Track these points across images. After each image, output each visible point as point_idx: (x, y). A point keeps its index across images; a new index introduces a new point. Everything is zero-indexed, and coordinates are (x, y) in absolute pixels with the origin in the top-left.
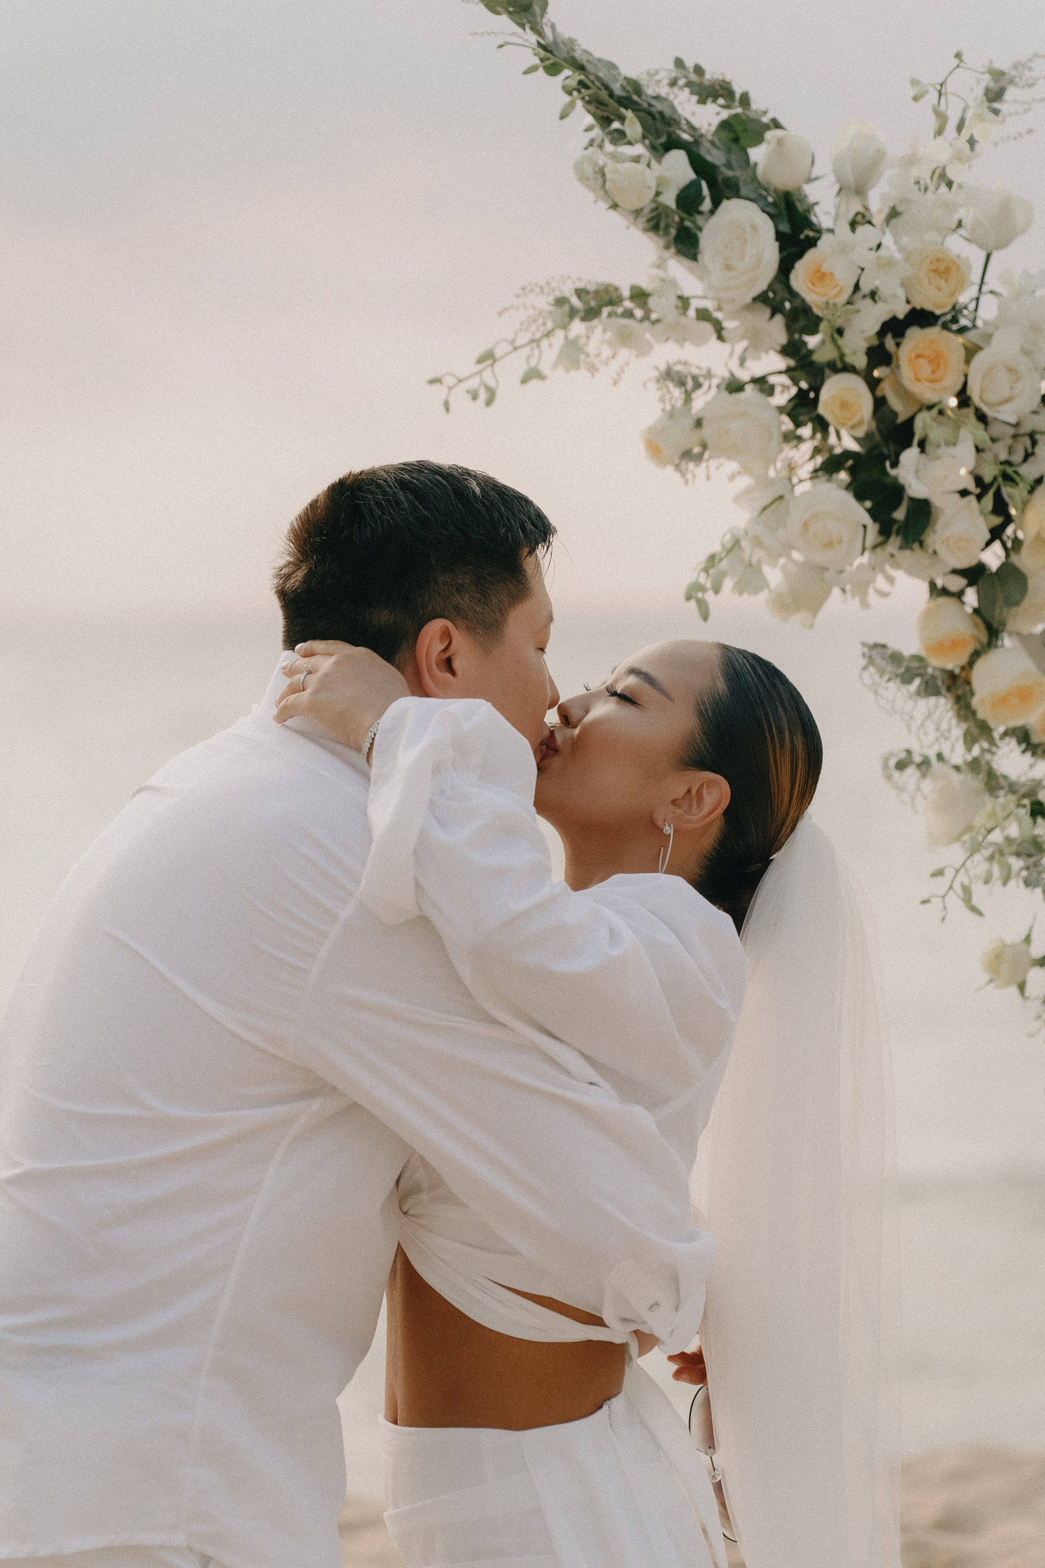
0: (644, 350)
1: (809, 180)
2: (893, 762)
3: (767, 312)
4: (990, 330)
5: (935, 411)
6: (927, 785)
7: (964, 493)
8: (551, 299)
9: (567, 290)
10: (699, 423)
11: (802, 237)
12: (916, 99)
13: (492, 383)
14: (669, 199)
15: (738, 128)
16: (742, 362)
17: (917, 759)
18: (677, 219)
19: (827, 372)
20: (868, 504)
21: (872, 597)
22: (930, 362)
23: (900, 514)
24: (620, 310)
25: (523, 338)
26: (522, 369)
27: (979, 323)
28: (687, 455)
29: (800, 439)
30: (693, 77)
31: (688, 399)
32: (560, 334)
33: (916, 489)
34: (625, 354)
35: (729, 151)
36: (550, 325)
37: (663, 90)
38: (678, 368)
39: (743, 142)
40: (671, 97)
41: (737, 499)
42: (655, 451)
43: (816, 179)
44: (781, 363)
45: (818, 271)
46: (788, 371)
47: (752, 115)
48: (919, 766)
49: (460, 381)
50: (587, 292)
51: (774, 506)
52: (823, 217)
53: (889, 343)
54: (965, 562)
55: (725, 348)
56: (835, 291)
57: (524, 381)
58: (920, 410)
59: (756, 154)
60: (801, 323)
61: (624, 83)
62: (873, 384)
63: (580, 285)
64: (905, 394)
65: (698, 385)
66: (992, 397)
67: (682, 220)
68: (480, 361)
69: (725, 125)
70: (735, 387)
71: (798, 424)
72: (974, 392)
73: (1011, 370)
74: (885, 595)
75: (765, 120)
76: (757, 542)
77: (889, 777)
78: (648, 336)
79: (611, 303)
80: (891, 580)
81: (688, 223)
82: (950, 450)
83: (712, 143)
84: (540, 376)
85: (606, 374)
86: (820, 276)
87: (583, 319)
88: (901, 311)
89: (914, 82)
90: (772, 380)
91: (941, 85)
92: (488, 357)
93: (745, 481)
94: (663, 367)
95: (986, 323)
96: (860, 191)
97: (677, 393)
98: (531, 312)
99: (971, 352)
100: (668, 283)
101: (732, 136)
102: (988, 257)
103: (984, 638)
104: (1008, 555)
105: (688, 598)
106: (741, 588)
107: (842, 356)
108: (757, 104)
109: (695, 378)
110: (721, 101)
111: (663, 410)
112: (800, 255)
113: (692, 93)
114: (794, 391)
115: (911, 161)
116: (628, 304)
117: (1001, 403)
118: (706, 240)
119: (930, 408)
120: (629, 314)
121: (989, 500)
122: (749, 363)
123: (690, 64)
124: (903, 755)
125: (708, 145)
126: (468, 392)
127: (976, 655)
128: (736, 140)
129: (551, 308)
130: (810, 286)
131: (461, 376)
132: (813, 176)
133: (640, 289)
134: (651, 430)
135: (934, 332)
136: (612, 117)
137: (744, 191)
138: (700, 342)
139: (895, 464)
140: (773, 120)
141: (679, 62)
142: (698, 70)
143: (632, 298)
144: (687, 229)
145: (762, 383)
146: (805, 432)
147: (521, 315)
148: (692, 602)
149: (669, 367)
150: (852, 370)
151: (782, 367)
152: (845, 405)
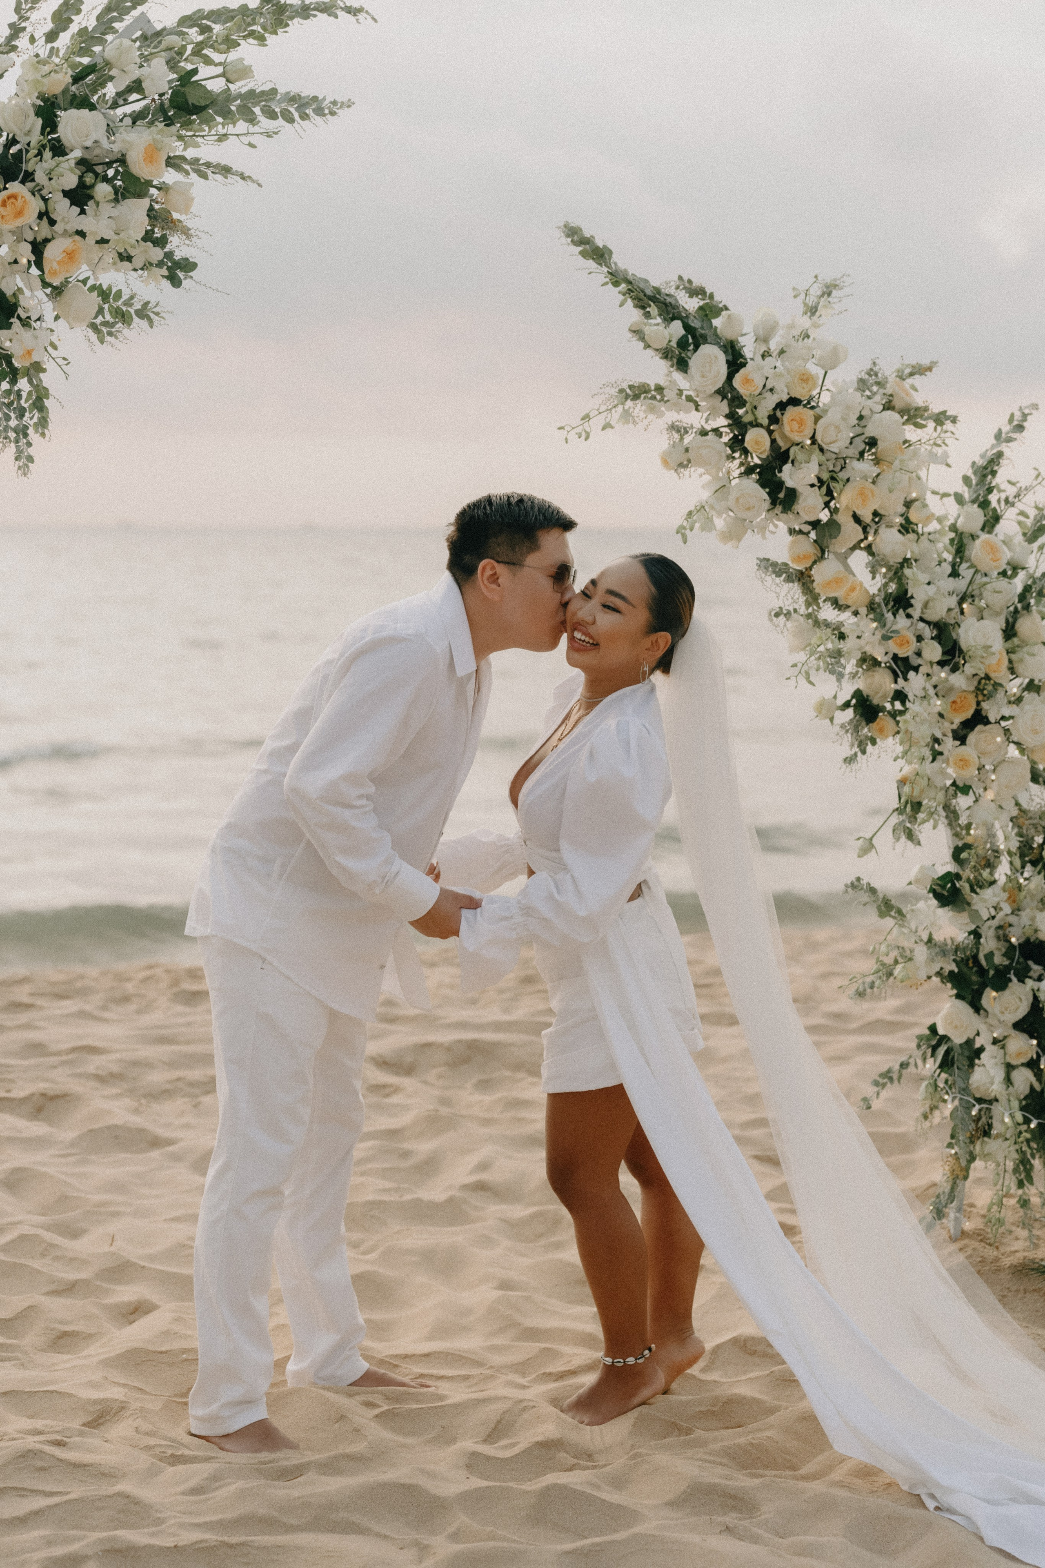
0: (661, 415)
1: (743, 335)
2: (773, 613)
3: (720, 398)
4: (826, 408)
5: (800, 446)
6: (789, 624)
7: (812, 486)
8: (617, 390)
9: (625, 386)
10: (687, 450)
11: (738, 362)
12: (795, 297)
13: (588, 430)
14: (674, 344)
15: (708, 310)
16: (707, 421)
17: (785, 612)
18: (677, 352)
19: (749, 427)
20: (767, 490)
21: (767, 533)
22: (798, 423)
23: (781, 495)
24: (650, 396)
25: (603, 408)
26: (602, 423)
27: (820, 404)
28: (681, 465)
29: (734, 458)
30: (687, 285)
31: (682, 439)
32: (620, 408)
33: (789, 483)
34: (651, 416)
35: (703, 321)
36: (616, 402)
37: (672, 291)
38: (677, 423)
39: (709, 316)
40: (676, 295)
41: (703, 487)
42: (666, 463)
43: (745, 334)
44: (725, 422)
45: (746, 378)
46: (729, 426)
47: (715, 303)
48: (785, 615)
49: (573, 429)
50: (635, 387)
51: (721, 490)
52: (748, 352)
53: (778, 413)
54: (812, 518)
55: (699, 414)
56: (754, 388)
57: (603, 429)
58: (792, 446)
59: (716, 322)
60: (736, 403)
61: (651, 289)
62: (770, 432)
63: (631, 383)
64: (785, 437)
65: (686, 432)
66: (827, 440)
67: (680, 353)
68: (582, 419)
69: (701, 308)
70: (704, 433)
71: (734, 451)
72: (818, 437)
73: (837, 427)
74: (774, 533)
75: (721, 305)
76: (712, 507)
77: (771, 620)
78: (663, 409)
79: (645, 392)
80: (776, 526)
81: (683, 355)
82: (807, 465)
83: (695, 317)
84: (612, 427)
85: (641, 425)
86: (747, 381)
87: (632, 400)
88: (785, 398)
89: (794, 289)
90: (722, 430)
91: (806, 291)
92: (586, 417)
93: (707, 478)
94: (670, 423)
95: (824, 404)
96: (766, 340)
97: (677, 436)
98: (607, 396)
99: (817, 418)
100: (673, 382)
101: (705, 313)
102: (826, 373)
103: (820, 555)
104: (831, 515)
105: (679, 532)
106: (703, 529)
107: (756, 419)
108: (717, 298)
109: (685, 428)
110: (700, 296)
111: (670, 444)
112: (737, 371)
113: (686, 293)
114: (731, 435)
115: (791, 327)
116: (653, 393)
117: (831, 443)
118: (691, 363)
119: (798, 444)
120: (654, 398)
121: (824, 489)
122: (710, 422)
123: (686, 279)
124: (778, 610)
125: (692, 318)
126: (577, 433)
127: (815, 562)
128: (706, 315)
129: (617, 394)
130: (742, 386)
131: (574, 426)
132: (744, 332)
133: (660, 385)
134: (664, 453)
135: (800, 409)
136: (645, 305)
137: (709, 341)
138: (687, 412)
139: (780, 471)
140: (725, 306)
141: (680, 278)
142: (690, 281)
143: (656, 390)
144: (683, 358)
145: (717, 431)
146: (737, 455)
147: (603, 397)
148: (679, 535)
149: (673, 423)
150: (761, 426)
151: (726, 423)
152: (757, 443)
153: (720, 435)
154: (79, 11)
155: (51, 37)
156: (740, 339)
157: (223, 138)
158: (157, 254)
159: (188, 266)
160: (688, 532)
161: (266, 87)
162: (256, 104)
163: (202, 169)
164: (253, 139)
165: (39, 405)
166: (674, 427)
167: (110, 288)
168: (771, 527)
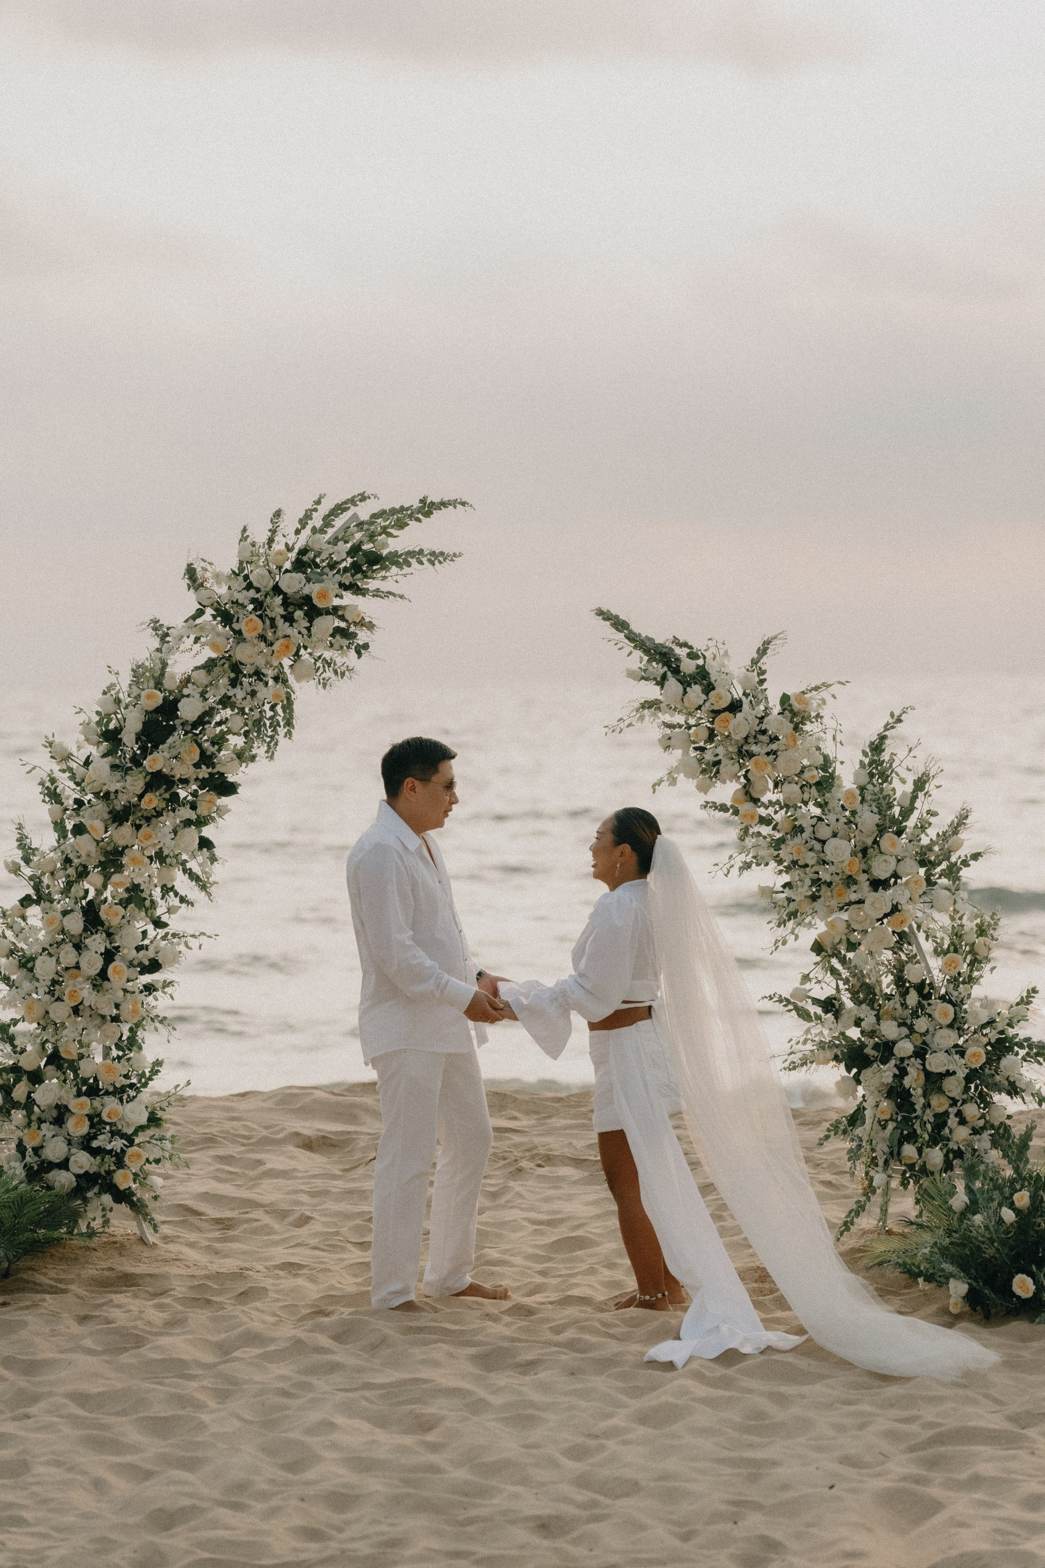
0: (659, 717)
9: (643, 701)
13: (621, 727)
14: (659, 676)
15: (691, 655)
22: (724, 722)
24: (651, 706)
26: (630, 723)
31: (669, 731)
32: (637, 714)
34: (654, 719)
36: (635, 712)
37: (672, 645)
40: (671, 648)
43: (713, 670)
47: (695, 651)
49: (612, 727)
50: (649, 702)
57: (629, 727)
63: (646, 700)
68: (617, 722)
69: (687, 654)
78: (660, 714)
79: (649, 705)
84: (634, 725)
92: (621, 721)
94: (663, 722)
97: (665, 729)
98: (632, 709)
108: (696, 647)
110: (685, 647)
113: (676, 645)
120: (653, 707)
133: (656, 700)
141: (673, 637)
143: (653, 702)
144: (663, 682)
154: (311, 519)
155: (298, 532)
157: (384, 578)
158: (345, 642)
159: (366, 646)
161: (417, 550)
162: (412, 557)
163: (377, 594)
164: (399, 578)
165: (289, 723)
166: (664, 724)
167: (331, 659)
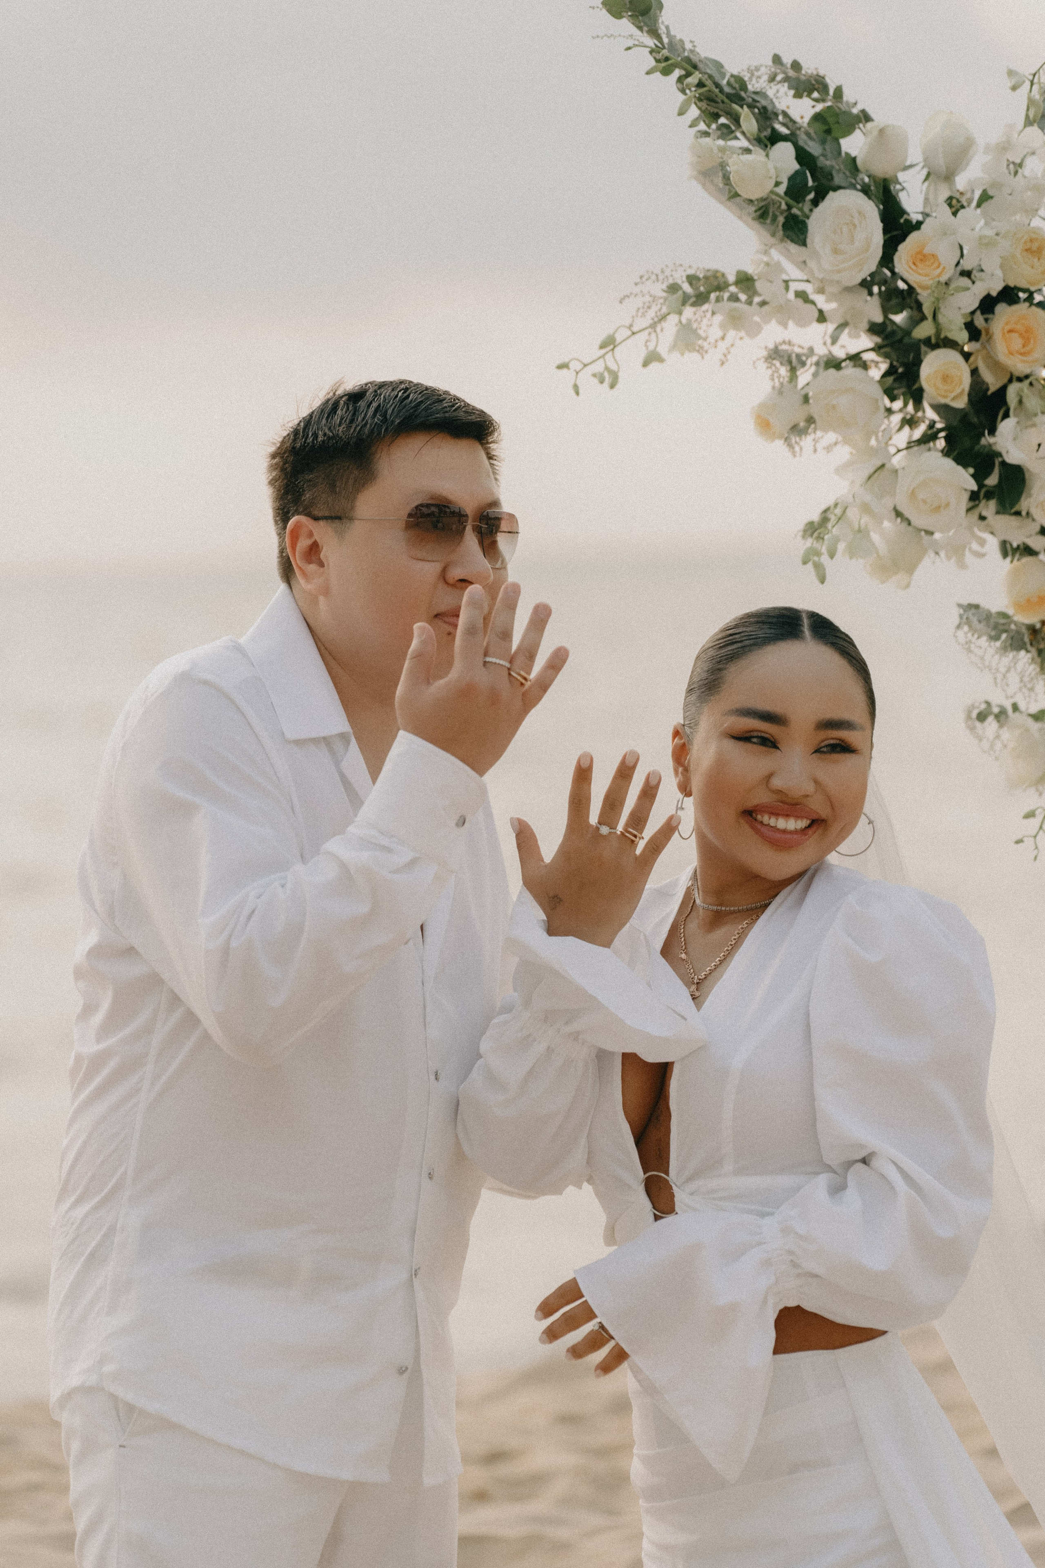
0: (754, 331)
1: (903, 166)
2: (974, 714)
3: (866, 294)
5: (1027, 382)
6: (1006, 734)
8: (664, 287)
9: (680, 278)
10: (804, 398)
11: (902, 221)
12: (1014, 88)
13: (613, 367)
14: (781, 190)
15: (831, 120)
16: (836, 341)
17: (996, 710)
18: (784, 207)
19: (923, 348)
20: (972, 470)
21: (969, 558)
22: (1021, 335)
23: (992, 480)
24: (726, 295)
25: (640, 323)
26: (643, 354)
28: (794, 429)
29: (889, 411)
30: (791, 73)
31: (793, 377)
32: (673, 319)
33: (1014, 455)
34: (732, 334)
35: (823, 142)
36: (665, 310)
37: (764, 86)
38: (784, 347)
39: (835, 133)
40: (771, 93)
41: (840, 470)
42: (764, 425)
43: (911, 166)
45: (920, 252)
46: (877, 349)
47: (843, 107)
48: (997, 717)
49: (585, 365)
50: (698, 279)
51: (876, 474)
53: (979, 321)
55: (822, 327)
56: (938, 271)
57: (645, 364)
58: (1010, 381)
59: (849, 144)
60: (894, 301)
61: (732, 80)
62: (967, 356)
63: (691, 272)
64: (996, 366)
65: (803, 364)
67: (789, 207)
68: (602, 347)
69: (818, 118)
70: (834, 364)
71: (893, 399)
75: (855, 111)
76: (866, 509)
77: (972, 729)
78: (757, 319)
79: (718, 288)
80: (980, 541)
81: (795, 211)
83: (807, 134)
84: (660, 360)
85: (714, 356)
86: (921, 258)
87: (694, 305)
88: (995, 288)
89: (1011, 73)
90: (865, 356)
91: (1034, 75)
92: (609, 343)
93: (843, 453)
94: (771, 346)
96: (948, 177)
97: (784, 371)
98: (648, 298)
100: (773, 268)
101: (826, 128)
105: (805, 563)
106: (852, 552)
108: (848, 96)
109: (798, 356)
110: (816, 95)
111: (774, 388)
112: (903, 238)
113: (790, 88)
114: (884, 366)
115: (1004, 147)
116: (733, 289)
118: (812, 226)
119: (1020, 380)
120: (734, 298)
122: (841, 342)
123: (787, 60)
124: (983, 706)
125: (804, 137)
126: (594, 375)
128: (828, 131)
129: (665, 294)
130: (913, 267)
131: (586, 362)
132: (908, 163)
133: (746, 274)
134: (762, 406)
135: (1021, 308)
136: (721, 113)
137: (838, 180)
138: (802, 323)
139: (992, 431)
140: (863, 111)
141: (777, 59)
142: (796, 66)
143: (737, 283)
144: (795, 217)
145: (855, 359)
146: (898, 405)
147: (638, 302)
148: (810, 565)
149: (776, 347)
150: (950, 344)
151: (871, 345)
152: (946, 378)
153: (865, 366)
156: (901, 176)
160: (825, 559)
166: (775, 354)
168: (975, 546)
